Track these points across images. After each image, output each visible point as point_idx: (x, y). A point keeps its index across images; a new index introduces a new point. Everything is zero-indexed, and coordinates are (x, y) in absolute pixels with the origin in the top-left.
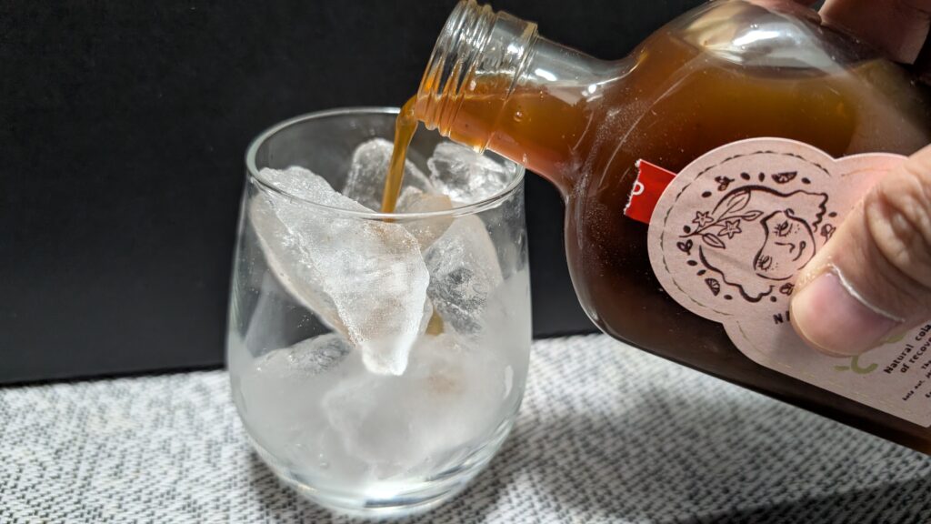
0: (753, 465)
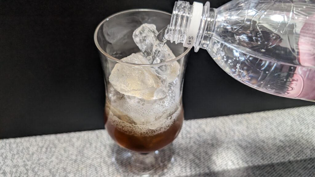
0: (277, 151)
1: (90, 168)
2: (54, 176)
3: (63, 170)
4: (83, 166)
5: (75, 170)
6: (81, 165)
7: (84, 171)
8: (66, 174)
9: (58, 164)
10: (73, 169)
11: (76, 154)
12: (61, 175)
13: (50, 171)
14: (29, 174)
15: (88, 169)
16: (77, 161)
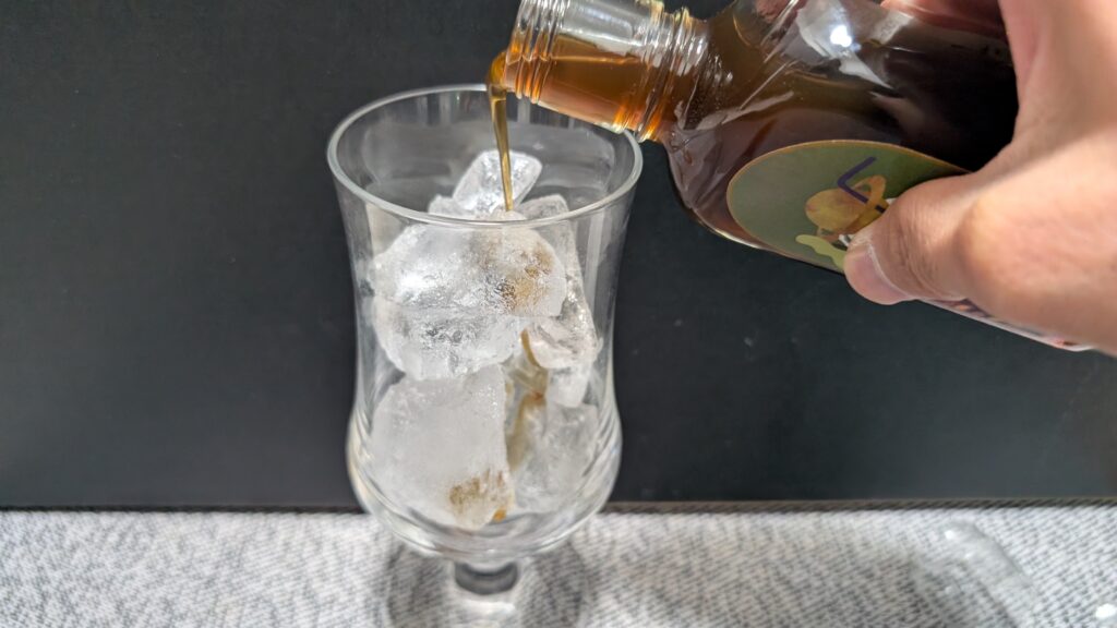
1: (253, 607)
2: (128, 622)
3: (163, 606)
4: (233, 598)
5: (201, 610)
6: (226, 595)
7: (232, 617)
8: (170, 620)
9: (151, 586)
10: (197, 605)
11: (216, 560)
12: (151, 622)
13: (118, 608)
14: (47, 609)
15: (246, 611)
16: (216, 581)
